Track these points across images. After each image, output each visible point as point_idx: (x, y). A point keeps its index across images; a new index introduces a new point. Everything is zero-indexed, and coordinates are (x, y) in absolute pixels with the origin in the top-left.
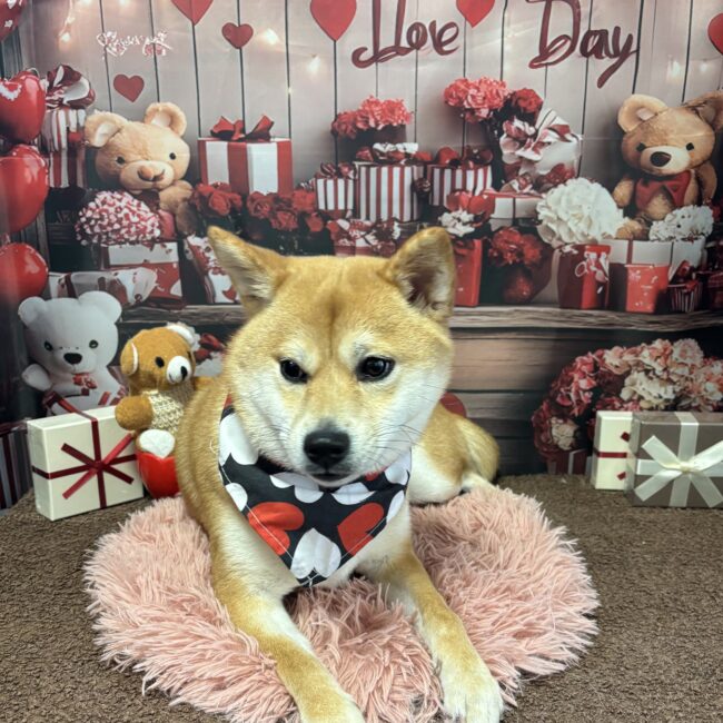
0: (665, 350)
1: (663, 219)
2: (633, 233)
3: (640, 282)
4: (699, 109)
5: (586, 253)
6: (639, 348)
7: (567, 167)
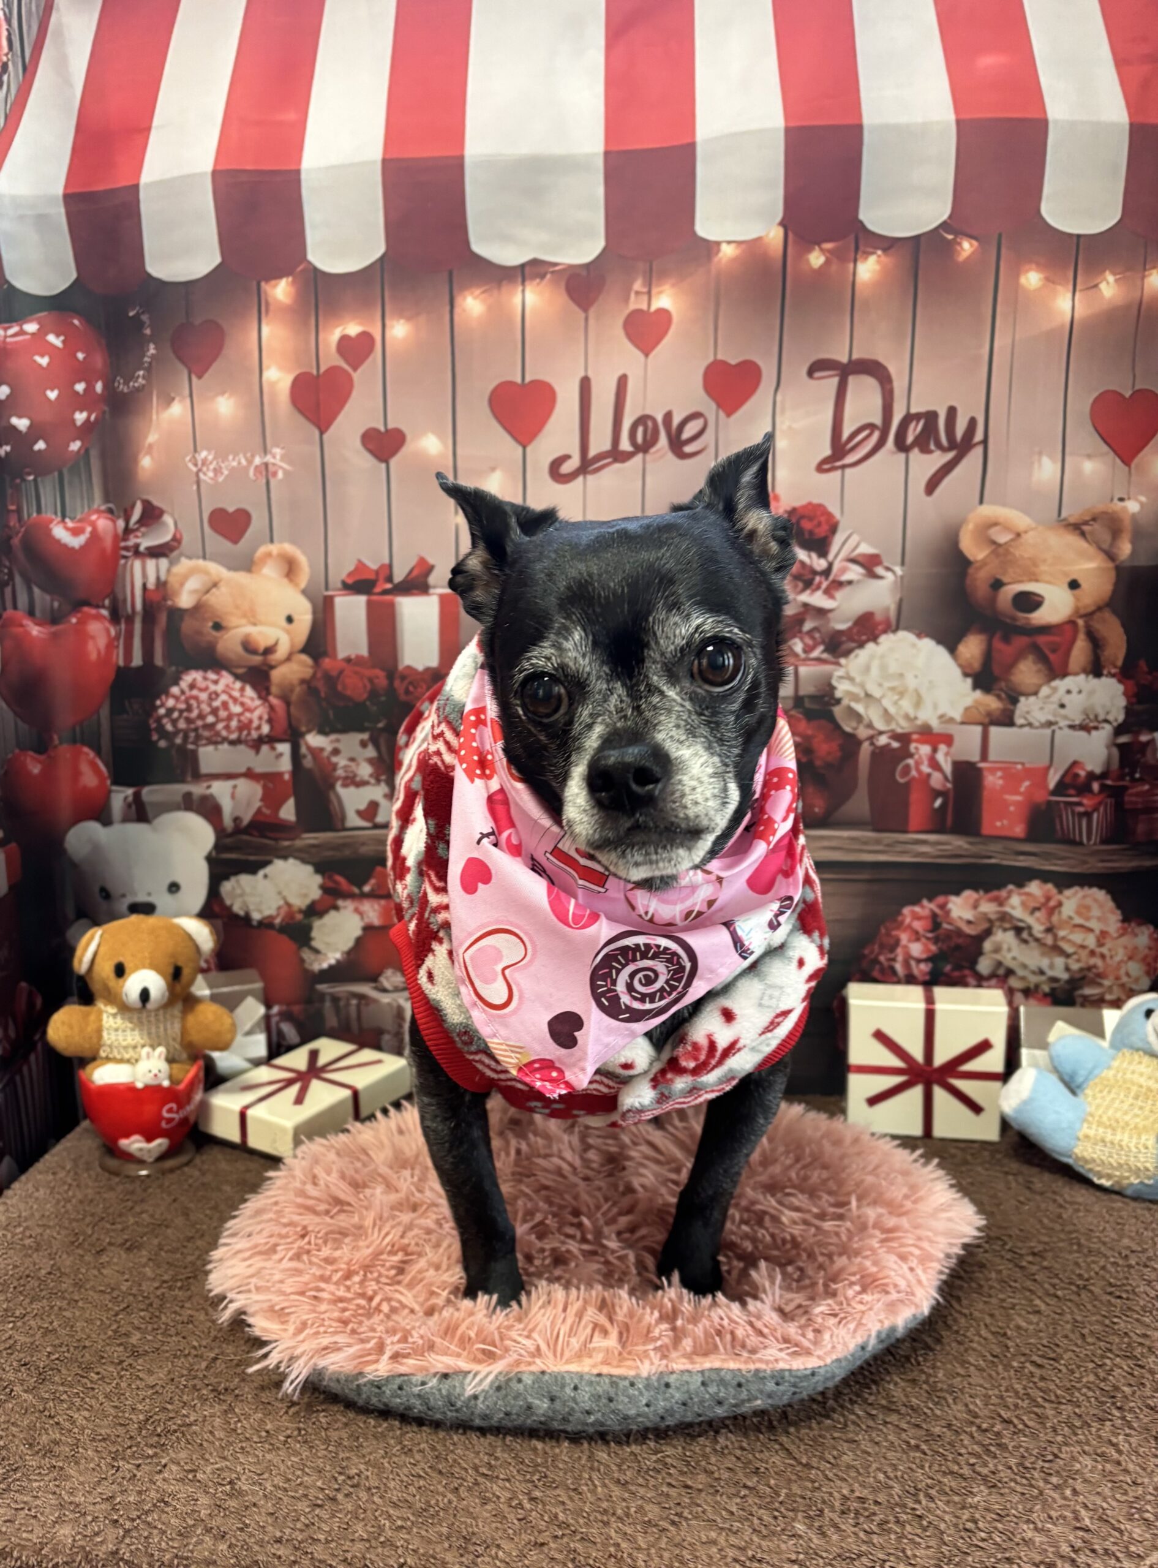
0: (1048, 899)
1: (1036, 693)
2: (989, 714)
3: (1004, 789)
4: (1086, 528)
5: (913, 747)
6: (1003, 893)
7: (879, 617)
